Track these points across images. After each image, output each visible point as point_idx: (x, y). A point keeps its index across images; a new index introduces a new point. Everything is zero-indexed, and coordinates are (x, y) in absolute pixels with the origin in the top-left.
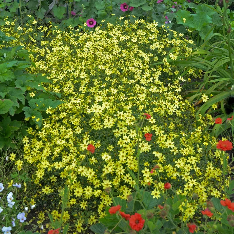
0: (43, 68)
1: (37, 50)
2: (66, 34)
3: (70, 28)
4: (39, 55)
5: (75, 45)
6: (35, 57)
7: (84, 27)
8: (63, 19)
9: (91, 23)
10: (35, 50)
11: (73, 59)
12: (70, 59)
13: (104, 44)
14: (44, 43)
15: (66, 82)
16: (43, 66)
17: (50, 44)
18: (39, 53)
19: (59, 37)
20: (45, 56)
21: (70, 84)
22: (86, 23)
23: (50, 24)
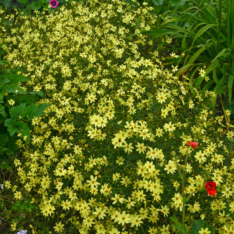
0: (17, 64)
1: (8, 39)
2: (33, 18)
3: (36, 12)
4: (11, 45)
5: (44, 29)
6: (8, 47)
7: (48, 9)
8: (27, 4)
9: (54, 4)
10: (7, 39)
11: (46, 45)
12: (42, 45)
13: (73, 24)
14: (14, 31)
15: (46, 77)
16: (17, 62)
17: (20, 31)
18: (12, 42)
19: (27, 23)
20: (18, 44)
21: (50, 78)
22: (50, 5)
23: (16, 12)
